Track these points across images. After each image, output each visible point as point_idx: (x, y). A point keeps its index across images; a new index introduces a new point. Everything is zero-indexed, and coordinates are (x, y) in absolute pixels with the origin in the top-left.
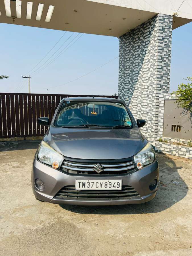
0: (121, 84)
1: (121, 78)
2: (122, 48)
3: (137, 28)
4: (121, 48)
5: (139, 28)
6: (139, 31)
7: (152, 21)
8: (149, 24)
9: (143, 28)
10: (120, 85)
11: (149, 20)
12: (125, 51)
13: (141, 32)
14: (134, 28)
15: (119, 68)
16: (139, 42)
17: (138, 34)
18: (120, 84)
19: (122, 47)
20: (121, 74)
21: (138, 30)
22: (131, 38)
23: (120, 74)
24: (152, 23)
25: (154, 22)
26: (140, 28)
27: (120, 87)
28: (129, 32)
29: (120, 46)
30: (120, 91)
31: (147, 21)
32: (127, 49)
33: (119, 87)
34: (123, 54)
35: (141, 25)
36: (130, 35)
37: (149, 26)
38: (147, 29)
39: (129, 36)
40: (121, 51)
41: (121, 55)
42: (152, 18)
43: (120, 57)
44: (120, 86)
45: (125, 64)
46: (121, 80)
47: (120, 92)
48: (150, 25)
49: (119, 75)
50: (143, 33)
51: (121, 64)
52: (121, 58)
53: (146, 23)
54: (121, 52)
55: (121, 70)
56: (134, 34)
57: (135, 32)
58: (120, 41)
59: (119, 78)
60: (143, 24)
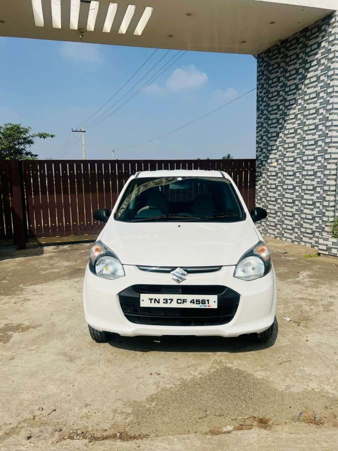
0: (262, 138)
1: (261, 128)
2: (263, 75)
3: (293, 38)
4: (261, 74)
5: (296, 37)
6: (298, 42)
7: (324, 24)
8: (316, 29)
9: (305, 36)
10: (260, 139)
11: (316, 22)
12: (268, 78)
13: (301, 45)
14: (286, 38)
15: (258, 109)
16: (296, 62)
17: (296, 48)
18: (258, 138)
19: (263, 72)
20: (262, 120)
21: (295, 41)
22: (280, 56)
23: (259, 120)
24: (323, 28)
25: (327, 26)
26: (299, 38)
27: (260, 143)
28: (278, 45)
29: (259, 70)
30: (259, 150)
31: (312, 25)
32: (272, 76)
33: (258, 142)
34: (265, 86)
35: (301, 32)
36: (279, 50)
37: (318, 34)
38: (312, 39)
39: (276, 51)
40: (261, 79)
41: (260, 87)
42: (323, 20)
43: (259, 90)
44: (260, 141)
45: (269, 102)
46: (261, 131)
47: (260, 152)
48: (320, 31)
49: (257, 123)
50: (306, 46)
51: (261, 103)
52: (261, 92)
53: (312, 27)
54: (261, 82)
55: (262, 113)
56: (288, 49)
57: (288, 45)
58: (258, 62)
59: (257, 128)
60: (306, 30)
